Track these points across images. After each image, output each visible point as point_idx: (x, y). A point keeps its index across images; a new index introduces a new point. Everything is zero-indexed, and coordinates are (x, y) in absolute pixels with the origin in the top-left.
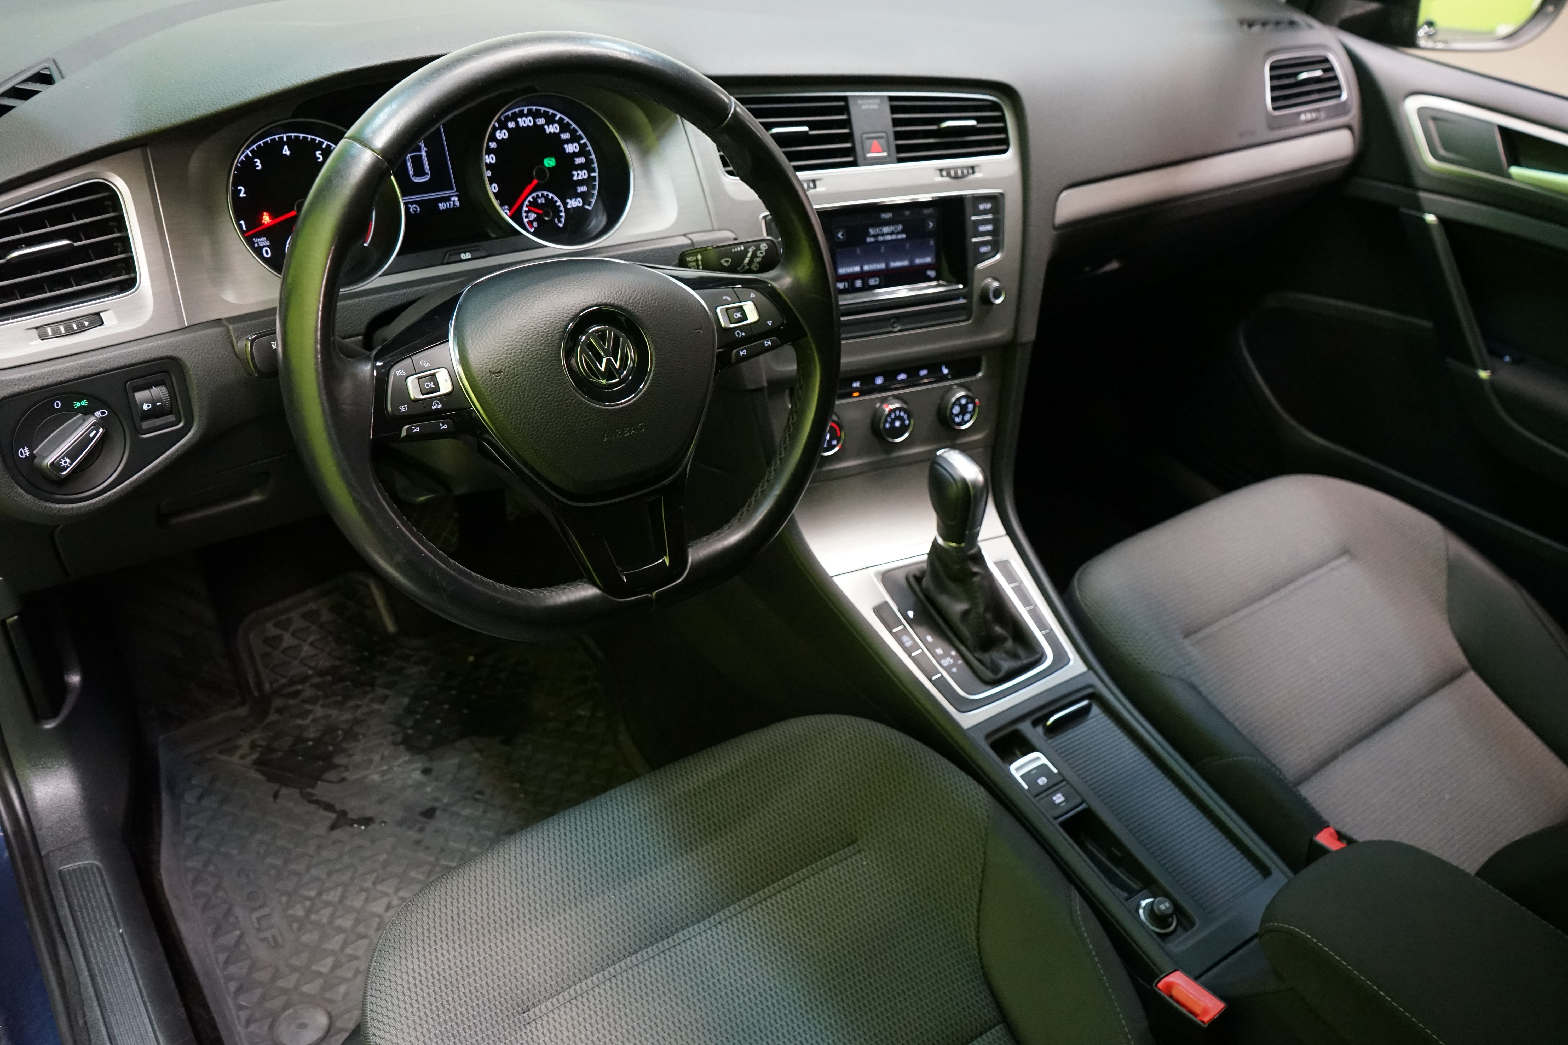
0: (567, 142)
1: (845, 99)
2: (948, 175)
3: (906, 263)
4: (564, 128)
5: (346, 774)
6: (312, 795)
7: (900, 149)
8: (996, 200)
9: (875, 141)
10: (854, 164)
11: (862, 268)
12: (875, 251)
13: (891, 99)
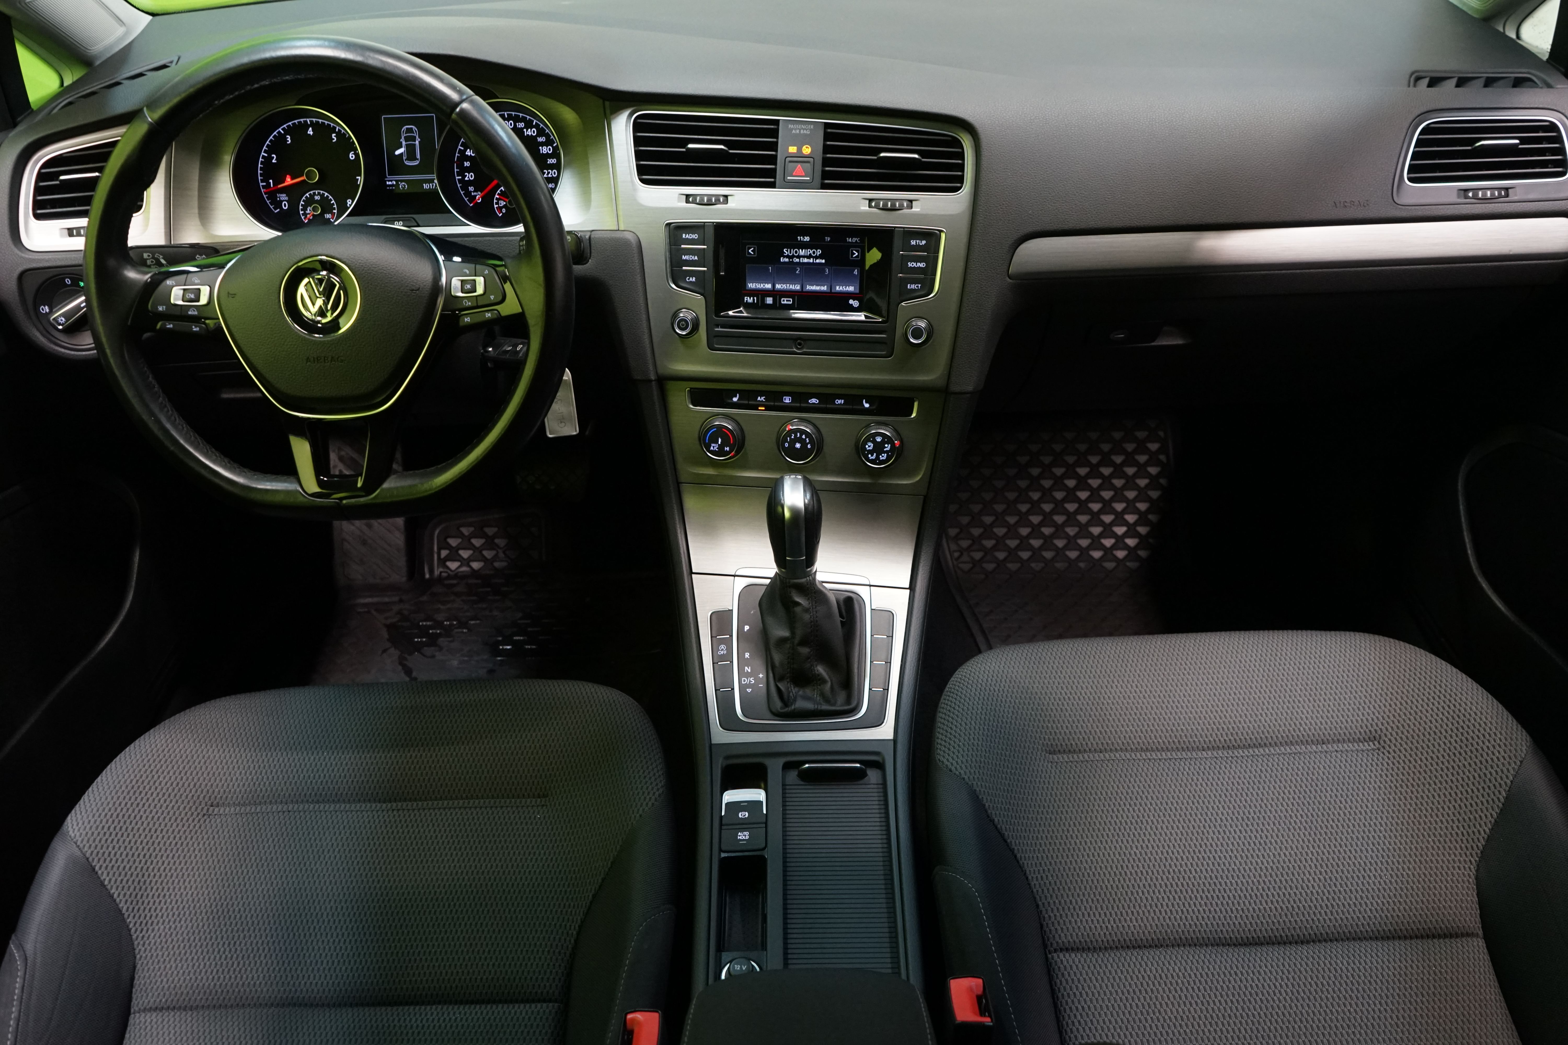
0: (542, 144)
1: (777, 122)
2: (877, 207)
3: (824, 288)
4: (541, 132)
5: (437, 654)
6: (406, 659)
7: (825, 175)
8: (932, 237)
9: (799, 165)
10: (772, 185)
11: (774, 286)
12: (789, 271)
13: (827, 125)
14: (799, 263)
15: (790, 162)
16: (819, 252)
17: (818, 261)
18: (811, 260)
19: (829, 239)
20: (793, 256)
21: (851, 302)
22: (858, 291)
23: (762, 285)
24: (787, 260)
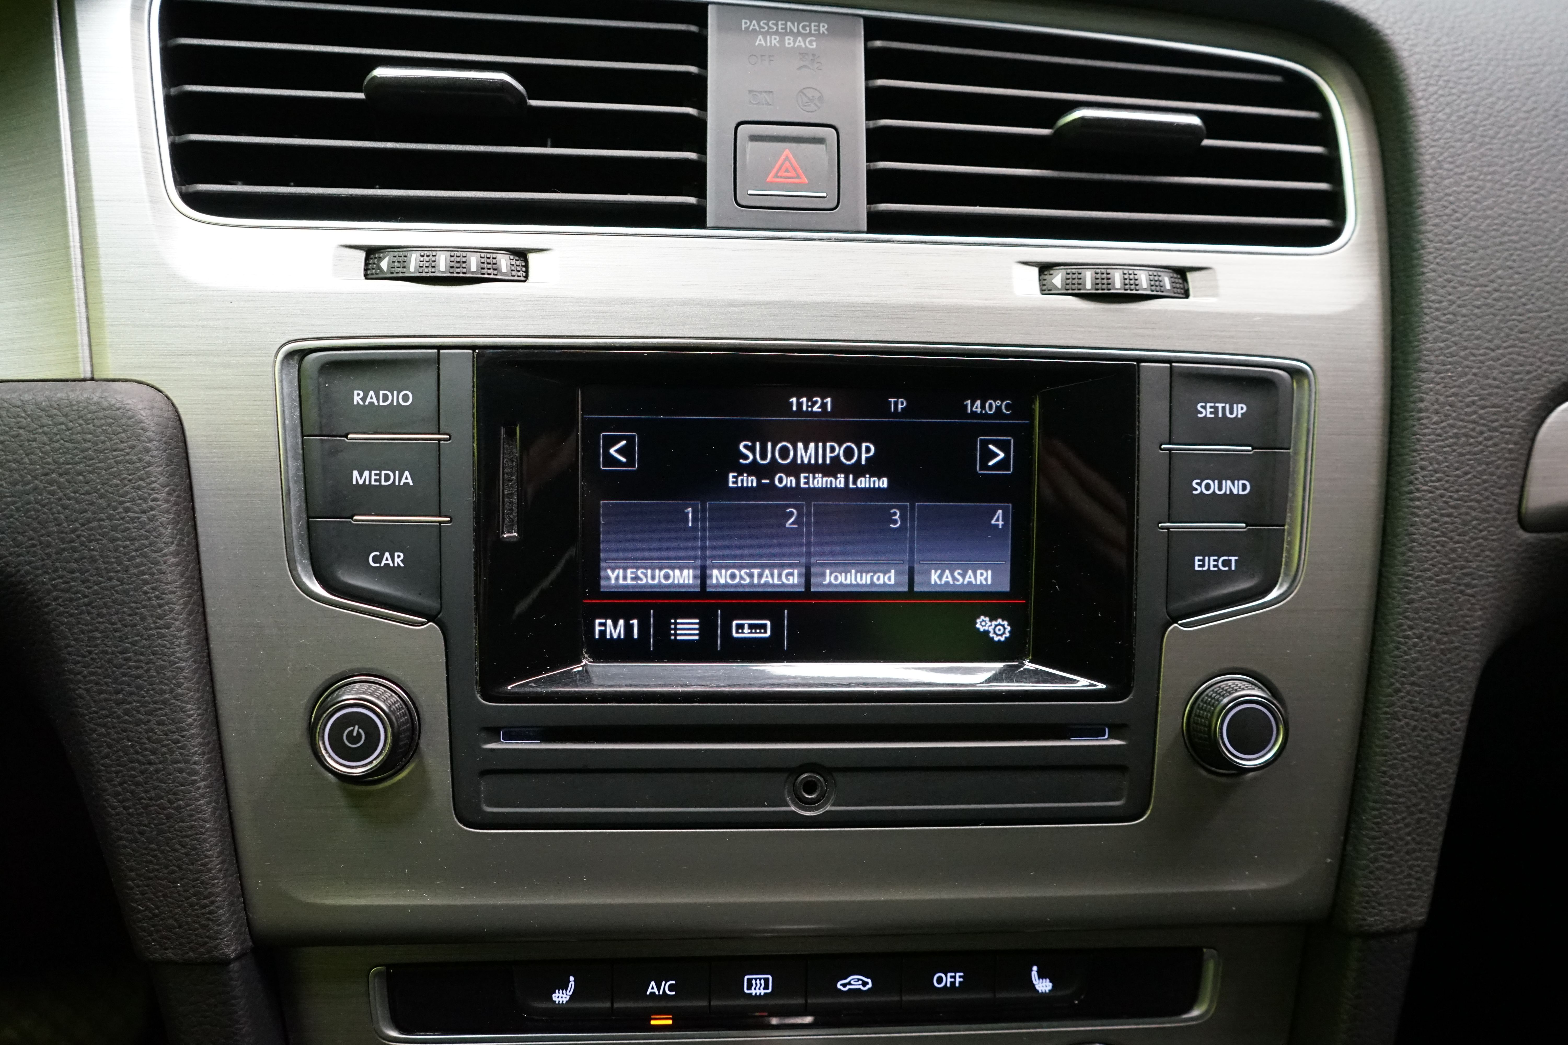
14: (796, 493)
15: (754, 138)
16: (866, 451)
17: (863, 483)
18: (839, 482)
19: (902, 403)
20: (773, 468)
21: (983, 623)
22: (1005, 586)
23: (659, 575)
24: (750, 481)
